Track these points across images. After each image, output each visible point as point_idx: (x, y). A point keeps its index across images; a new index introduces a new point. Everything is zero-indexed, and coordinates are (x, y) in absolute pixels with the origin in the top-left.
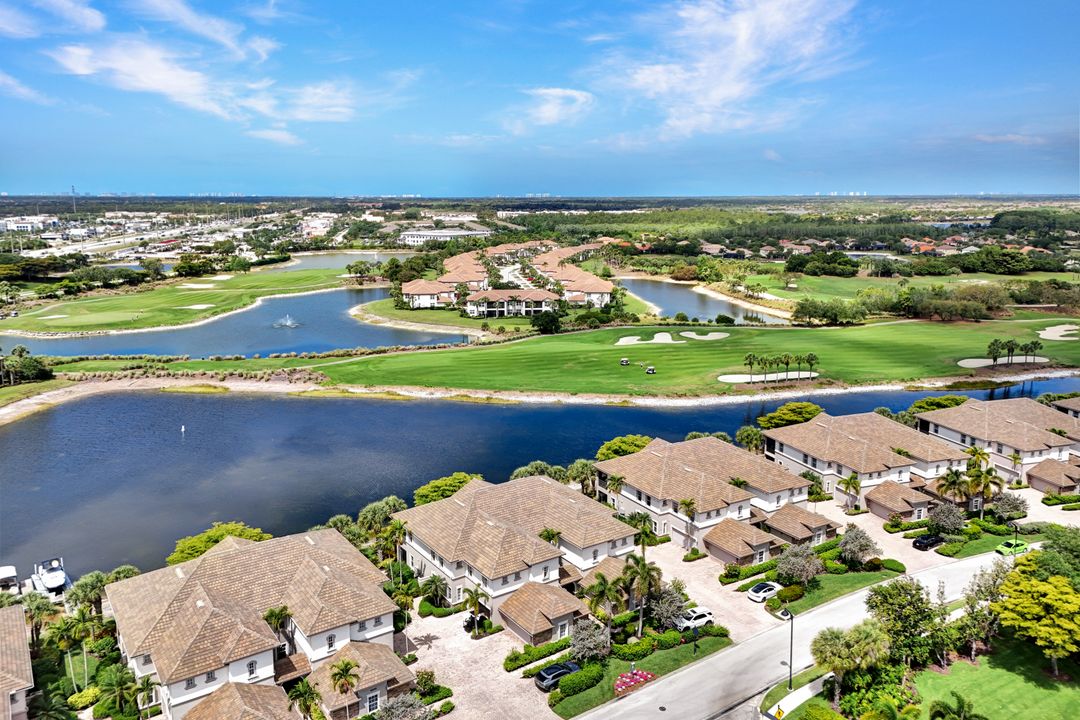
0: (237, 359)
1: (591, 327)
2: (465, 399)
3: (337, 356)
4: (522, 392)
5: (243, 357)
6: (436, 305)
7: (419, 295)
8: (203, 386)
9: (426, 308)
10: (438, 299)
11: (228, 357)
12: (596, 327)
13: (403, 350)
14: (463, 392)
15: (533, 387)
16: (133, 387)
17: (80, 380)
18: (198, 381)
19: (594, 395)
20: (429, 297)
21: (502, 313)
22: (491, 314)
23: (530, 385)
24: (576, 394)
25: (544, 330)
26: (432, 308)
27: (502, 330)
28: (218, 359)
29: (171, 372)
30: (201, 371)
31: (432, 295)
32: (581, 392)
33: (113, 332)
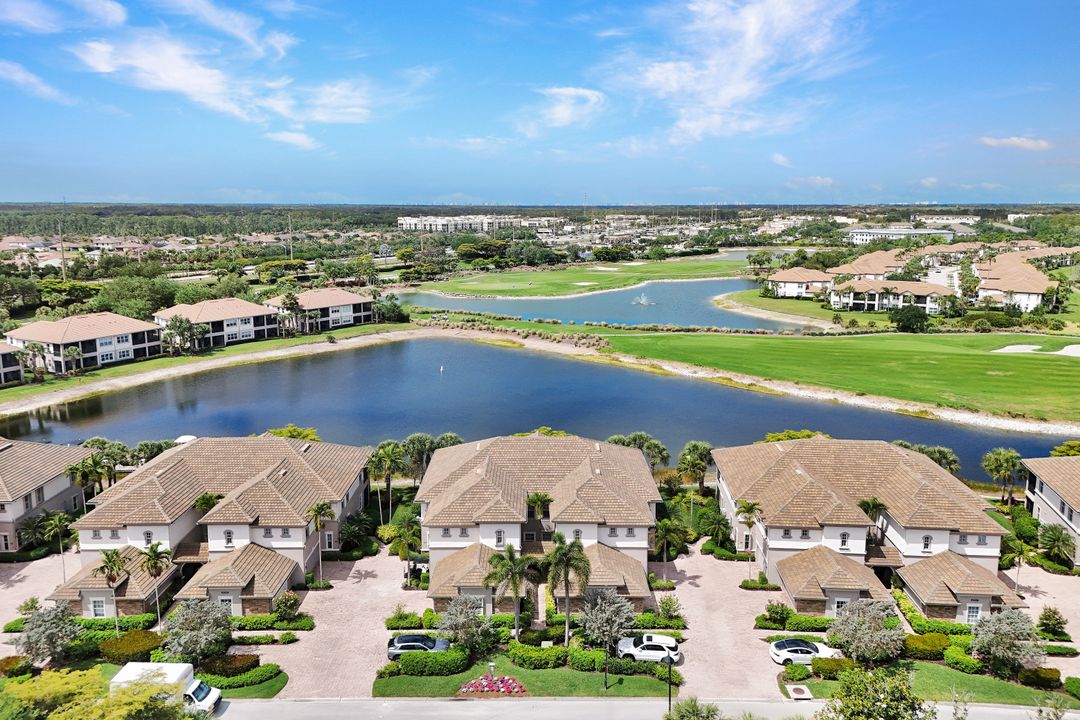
0: (555, 323)
1: (977, 331)
2: (725, 382)
3: (644, 330)
4: (797, 383)
5: (559, 321)
6: (804, 295)
7: (785, 282)
8: (508, 341)
9: (792, 298)
10: (807, 288)
11: (548, 320)
12: (984, 331)
13: (716, 331)
14: (729, 375)
15: (813, 380)
16: (459, 336)
17: (424, 326)
18: (506, 337)
19: (888, 399)
20: (797, 285)
21: (871, 307)
22: (857, 307)
23: (813, 377)
24: (863, 394)
25: (904, 328)
26: (798, 298)
27: (853, 323)
28: (540, 322)
29: (491, 326)
30: (512, 328)
31: (800, 283)
32: (872, 393)
33: (499, 297)
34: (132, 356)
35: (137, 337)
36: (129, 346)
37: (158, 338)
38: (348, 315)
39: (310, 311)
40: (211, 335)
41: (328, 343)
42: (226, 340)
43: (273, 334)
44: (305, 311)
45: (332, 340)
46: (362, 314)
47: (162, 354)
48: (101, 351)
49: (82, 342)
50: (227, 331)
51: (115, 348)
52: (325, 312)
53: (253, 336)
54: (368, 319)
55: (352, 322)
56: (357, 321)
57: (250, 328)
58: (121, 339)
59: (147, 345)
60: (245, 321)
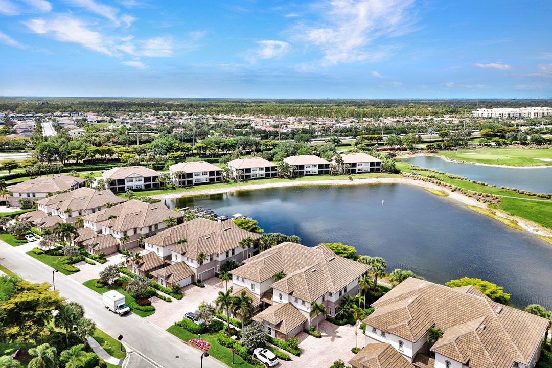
0: (482, 184)
28: (474, 183)
29: (440, 181)
34: (264, 176)
35: (267, 169)
36: (264, 172)
37: (276, 170)
38: (367, 167)
39: (346, 164)
40: (298, 171)
41: (349, 180)
42: (305, 174)
43: (327, 173)
44: (344, 164)
45: (351, 179)
46: (375, 167)
47: (277, 176)
48: (252, 173)
49: (246, 169)
50: (306, 169)
51: (258, 173)
52: (354, 165)
53: (317, 173)
54: (378, 170)
55: (369, 171)
56: (372, 170)
57: (317, 169)
58: (261, 169)
59: (271, 172)
60: (315, 166)
